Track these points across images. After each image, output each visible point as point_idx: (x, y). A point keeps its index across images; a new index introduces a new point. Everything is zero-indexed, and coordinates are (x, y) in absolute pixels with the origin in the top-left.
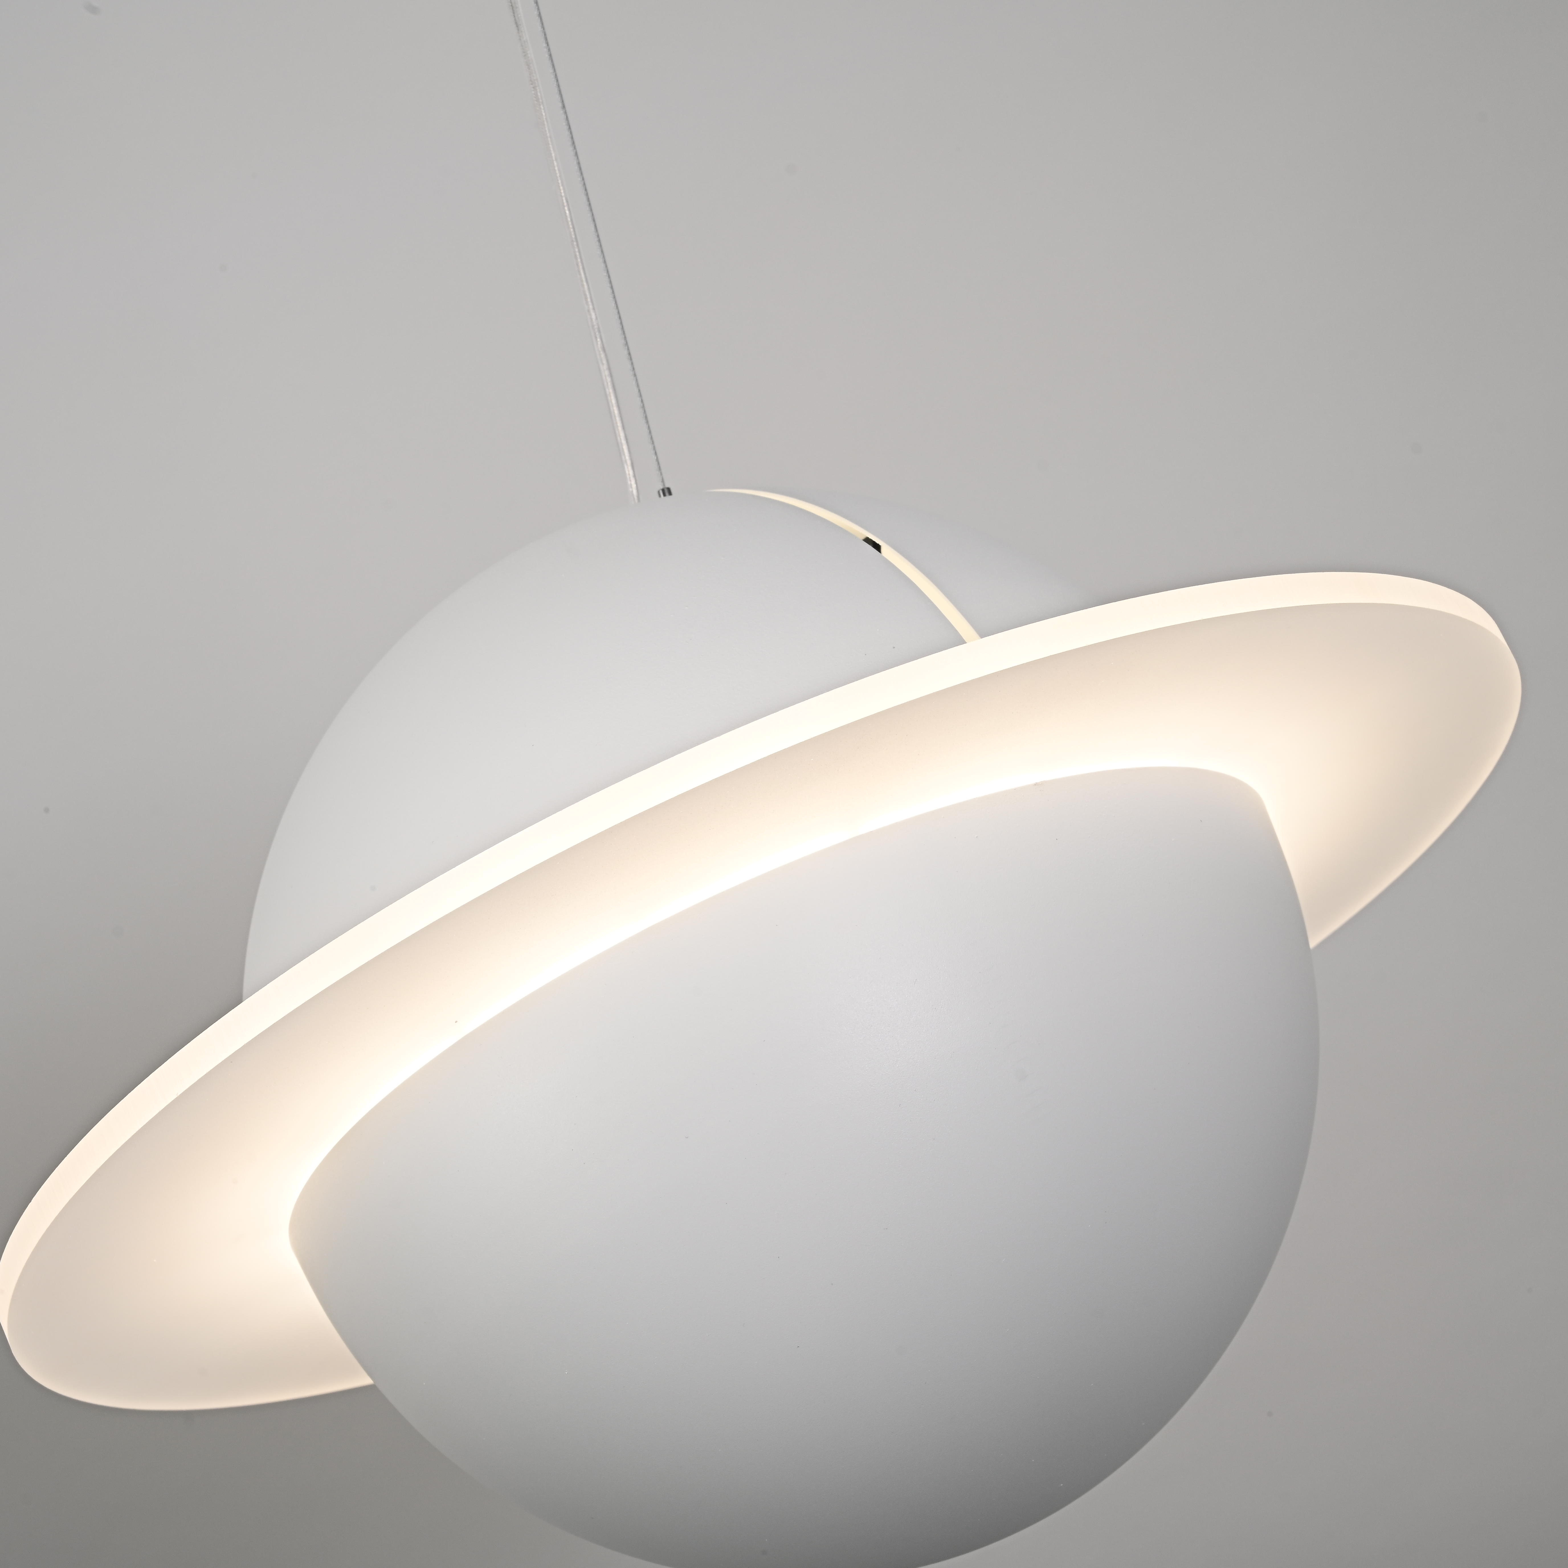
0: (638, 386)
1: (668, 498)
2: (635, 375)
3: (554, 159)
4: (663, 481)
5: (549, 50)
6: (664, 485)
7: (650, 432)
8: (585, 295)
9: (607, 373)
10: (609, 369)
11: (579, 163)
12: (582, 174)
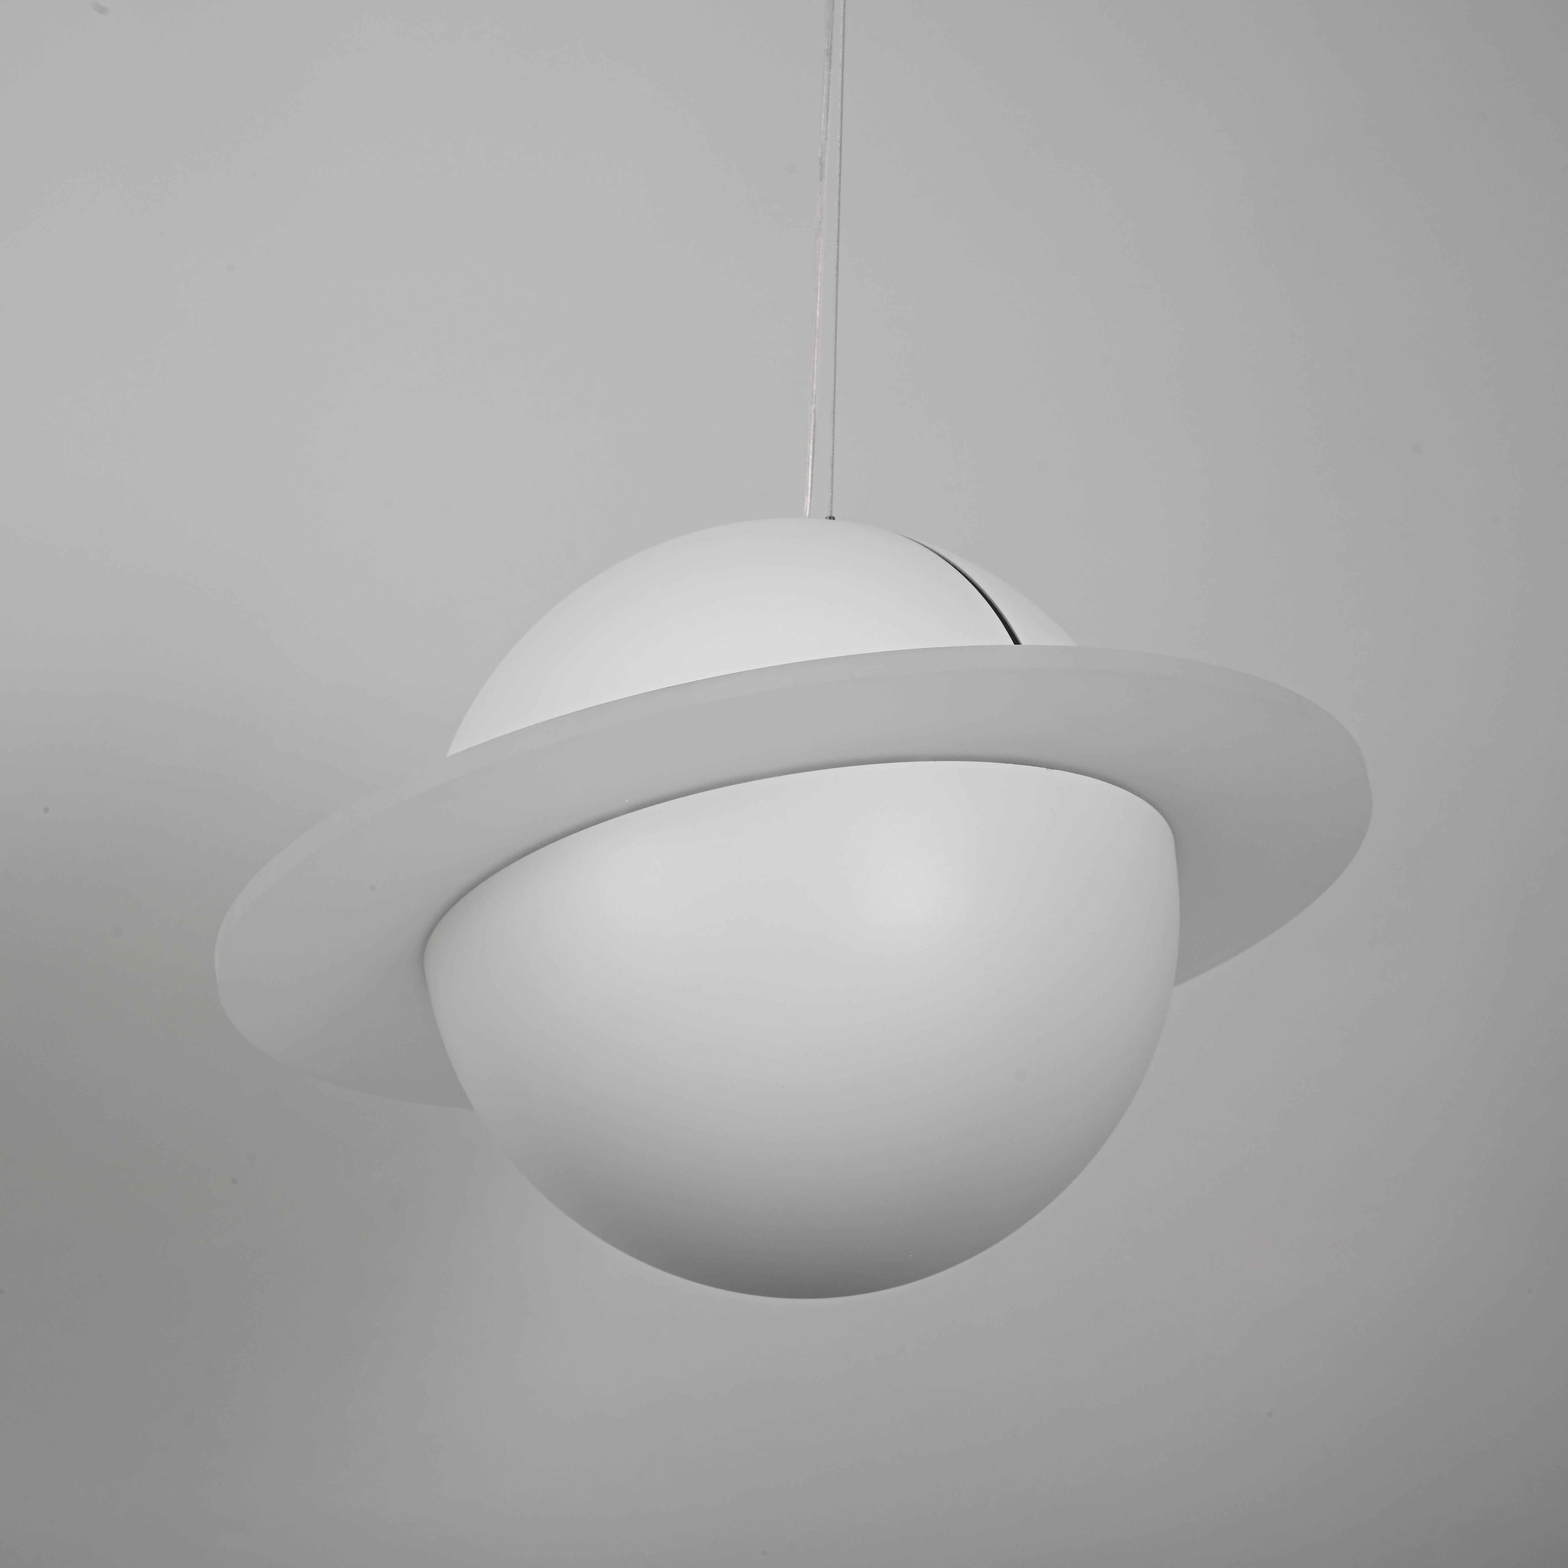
0: (833, 443)
1: (832, 521)
2: (833, 435)
3: (820, 274)
4: (831, 512)
5: (839, 200)
6: (831, 514)
7: (832, 477)
8: (814, 372)
9: (812, 428)
10: (814, 426)
11: (837, 282)
12: (837, 290)
